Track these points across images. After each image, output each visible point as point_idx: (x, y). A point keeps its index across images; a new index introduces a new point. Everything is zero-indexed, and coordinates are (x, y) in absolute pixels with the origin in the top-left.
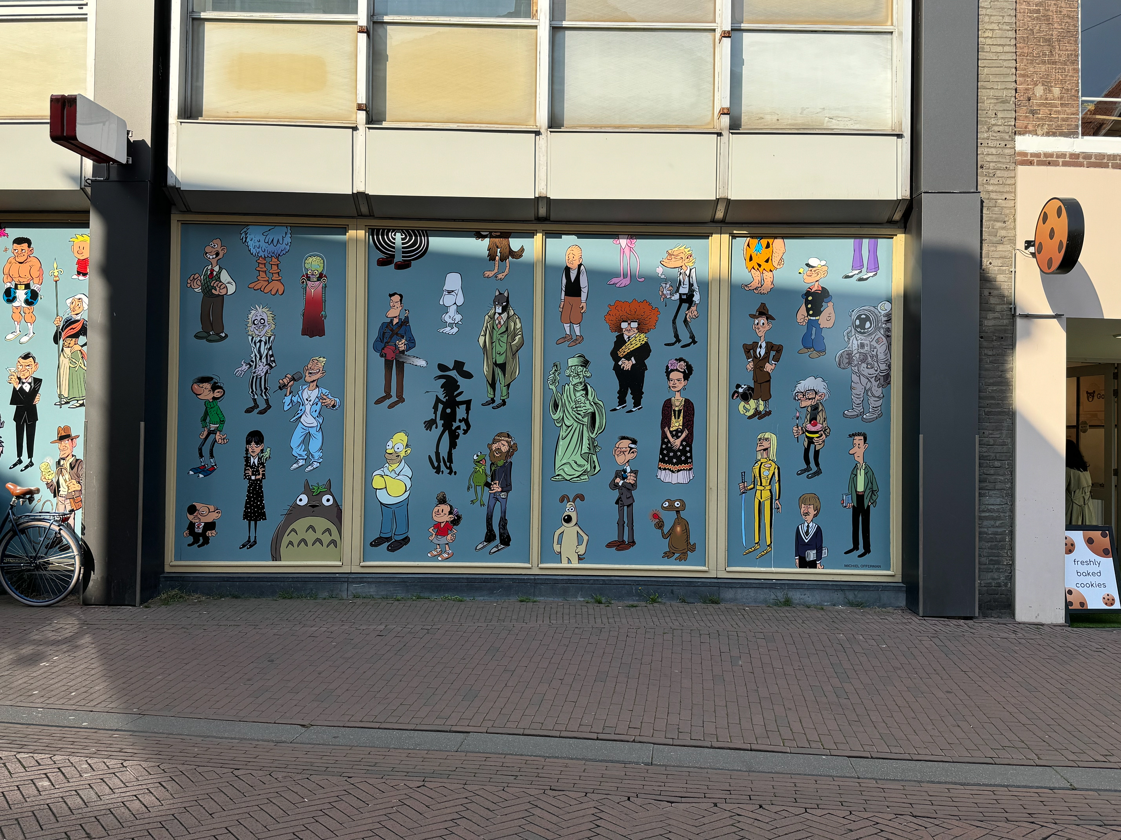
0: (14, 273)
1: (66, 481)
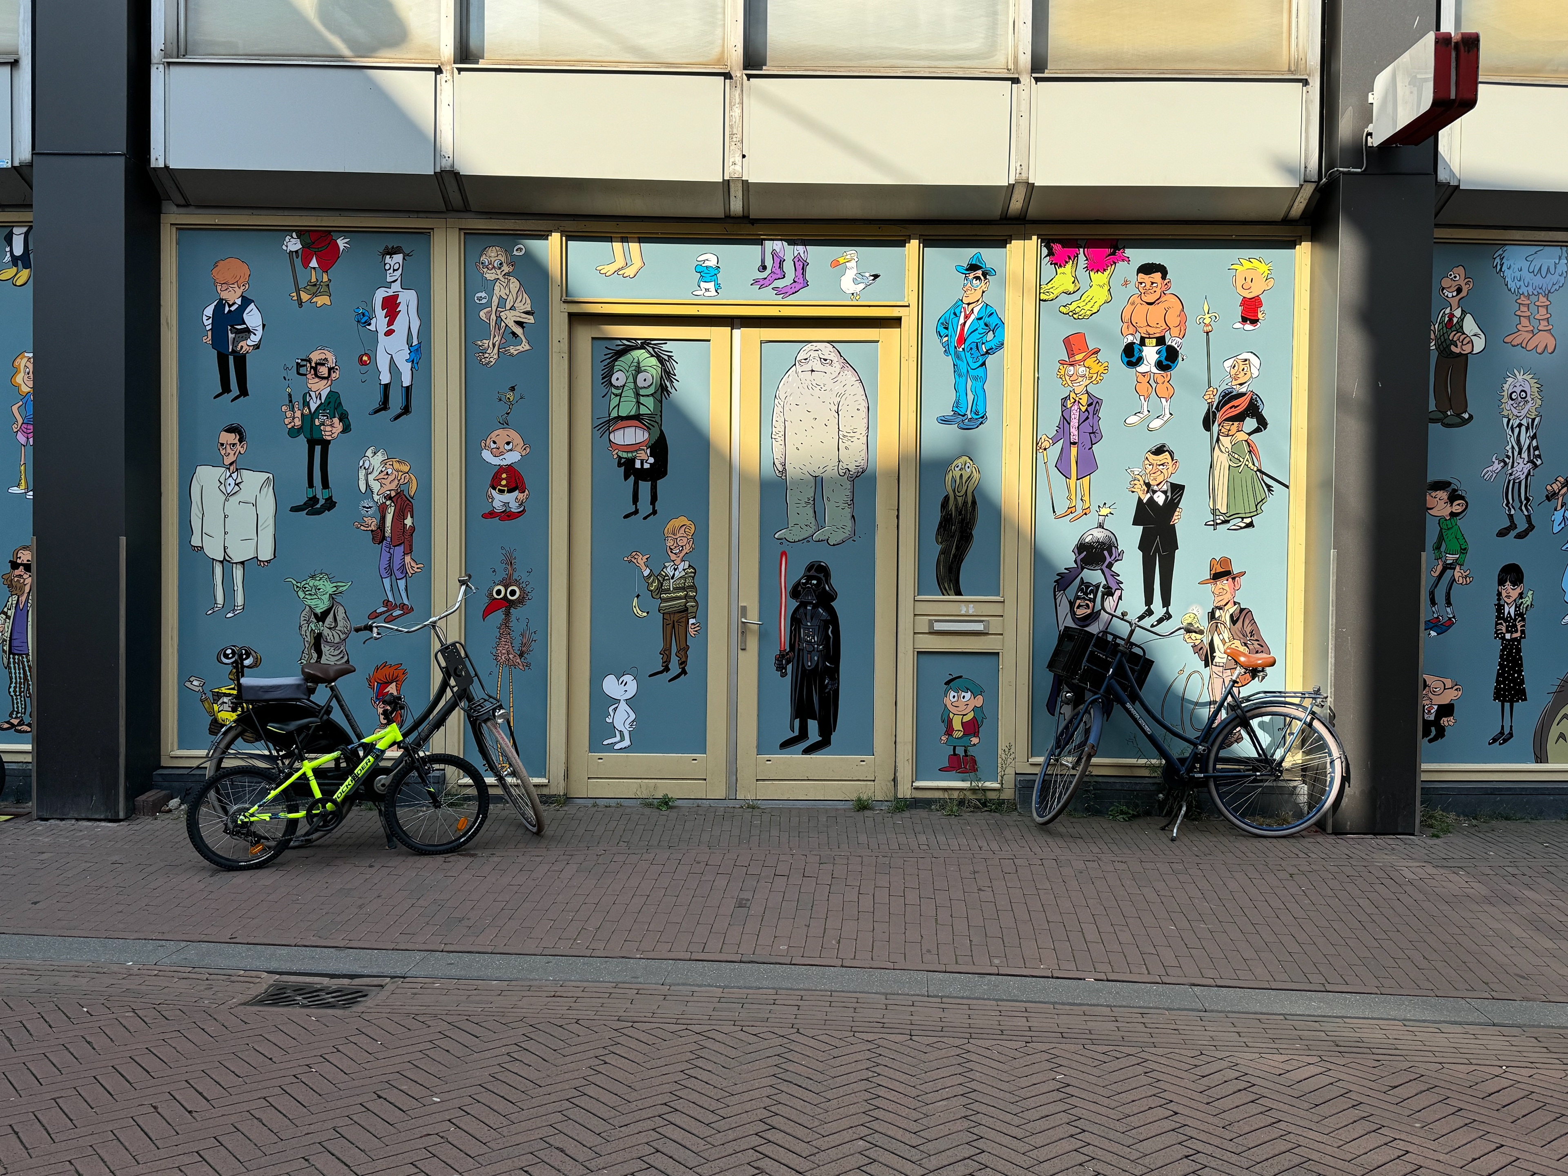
0: (1139, 319)
1: (1223, 642)
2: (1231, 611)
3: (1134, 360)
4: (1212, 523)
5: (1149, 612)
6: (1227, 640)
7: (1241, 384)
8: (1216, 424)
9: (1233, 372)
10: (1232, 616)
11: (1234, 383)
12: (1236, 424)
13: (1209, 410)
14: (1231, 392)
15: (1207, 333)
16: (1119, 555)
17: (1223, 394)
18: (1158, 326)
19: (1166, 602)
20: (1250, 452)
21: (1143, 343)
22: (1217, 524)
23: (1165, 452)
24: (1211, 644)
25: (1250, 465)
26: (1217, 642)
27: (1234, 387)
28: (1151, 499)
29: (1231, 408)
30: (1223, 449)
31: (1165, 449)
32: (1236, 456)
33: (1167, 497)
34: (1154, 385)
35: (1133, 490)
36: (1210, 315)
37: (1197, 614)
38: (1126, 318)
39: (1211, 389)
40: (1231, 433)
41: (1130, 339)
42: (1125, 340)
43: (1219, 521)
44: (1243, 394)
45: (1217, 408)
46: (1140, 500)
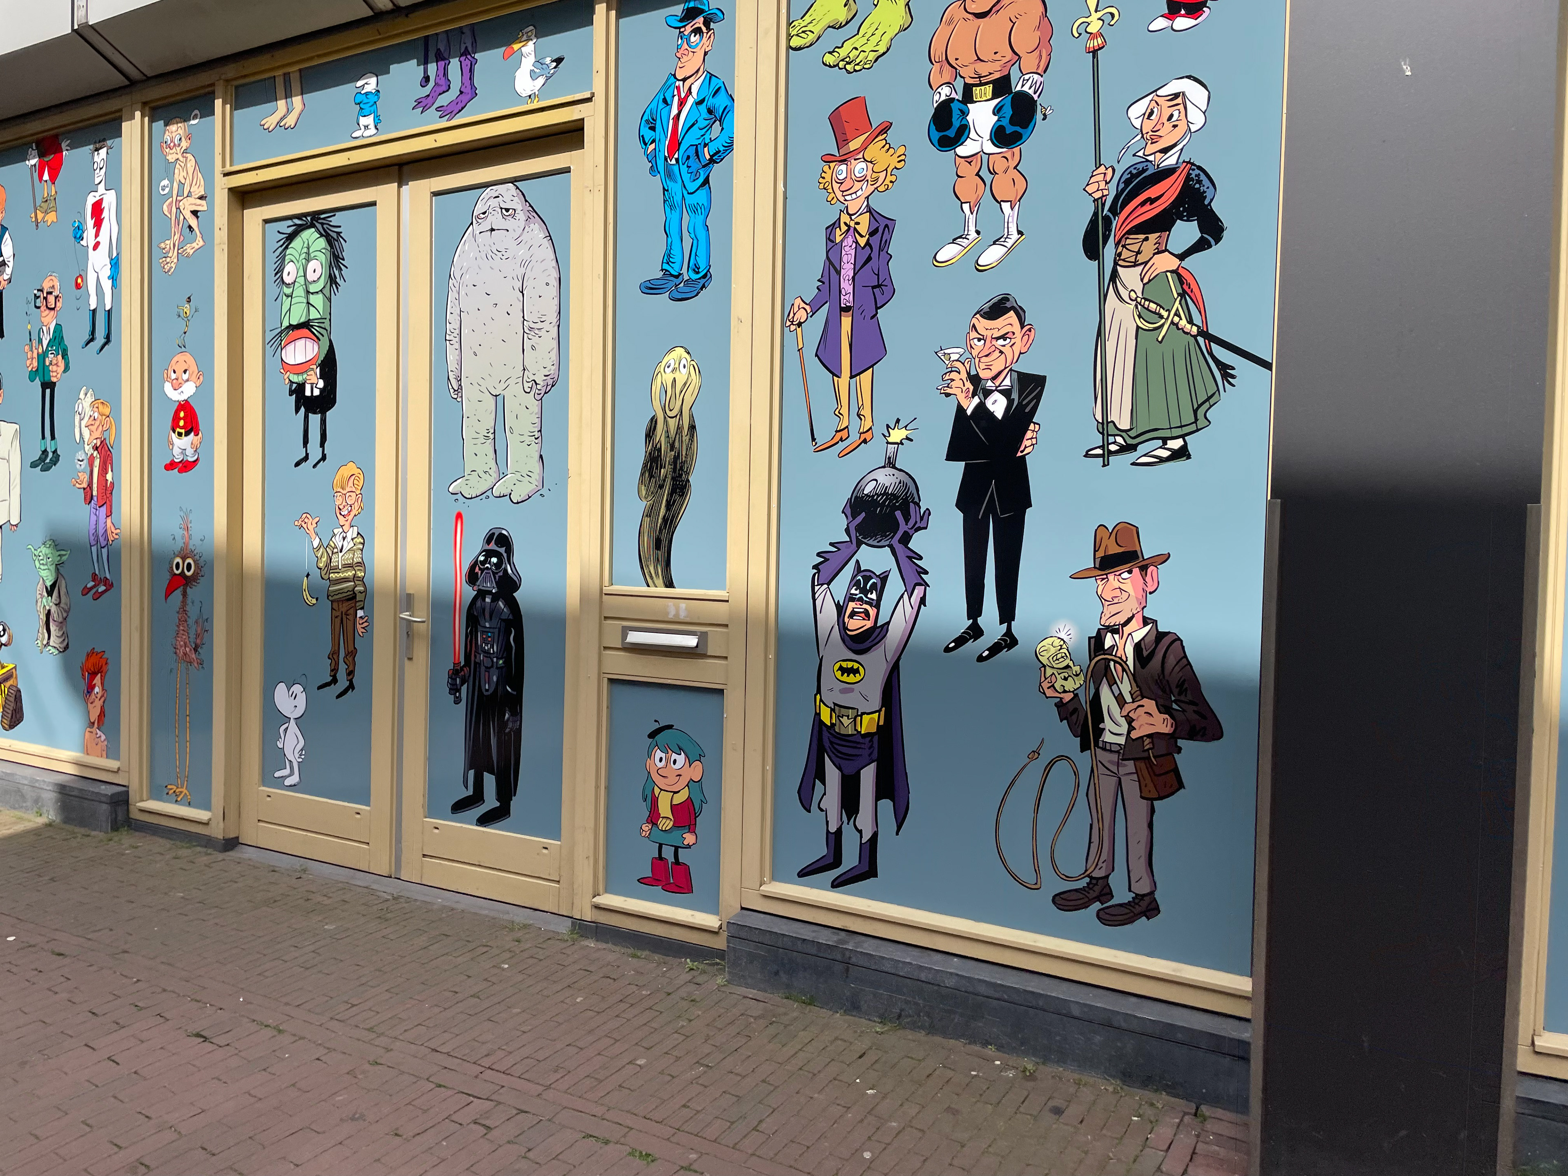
0: (961, 53)
1: (1120, 700)
2: (1138, 636)
3: (951, 133)
4: (1099, 451)
5: (975, 632)
6: (1128, 699)
7: (1165, 151)
8: (1111, 242)
9: (1148, 126)
10: (1138, 647)
11: (1151, 148)
12: (1153, 237)
13: (1096, 214)
14: (1144, 171)
15: (1094, 52)
16: (922, 518)
17: (1126, 176)
18: (997, 57)
19: (1007, 612)
20: (1182, 295)
21: (968, 97)
22: (1110, 453)
23: (1006, 311)
24: (1096, 702)
25: (1183, 323)
26: (1107, 699)
27: (1151, 158)
28: (981, 406)
29: (1143, 204)
30: (1124, 294)
31: (1008, 305)
32: (1153, 306)
33: (1010, 402)
34: (988, 178)
35: (949, 391)
36: (1099, 14)
37: (1066, 638)
38: (938, 51)
39: (1102, 169)
40: (1141, 258)
41: (945, 91)
42: (936, 97)
43: (1113, 448)
44: (1170, 171)
45: (1113, 210)
46: (960, 410)
